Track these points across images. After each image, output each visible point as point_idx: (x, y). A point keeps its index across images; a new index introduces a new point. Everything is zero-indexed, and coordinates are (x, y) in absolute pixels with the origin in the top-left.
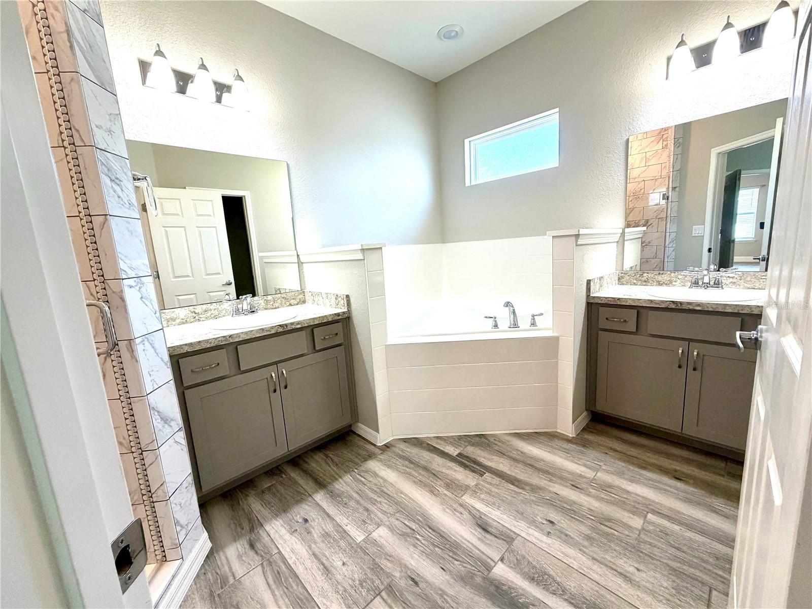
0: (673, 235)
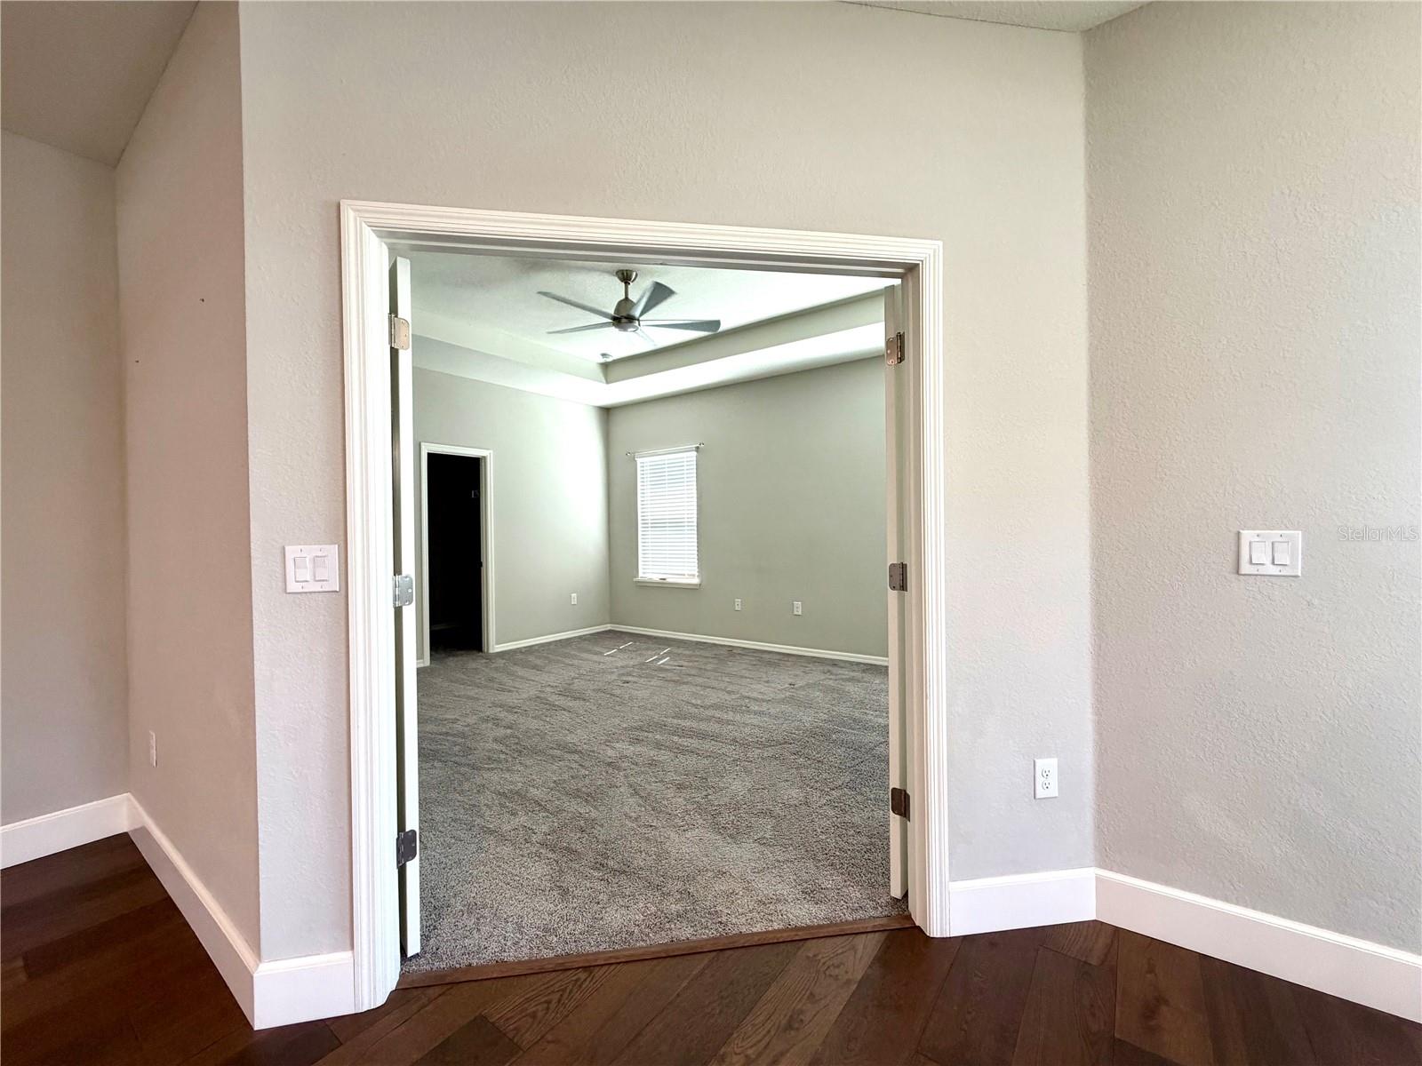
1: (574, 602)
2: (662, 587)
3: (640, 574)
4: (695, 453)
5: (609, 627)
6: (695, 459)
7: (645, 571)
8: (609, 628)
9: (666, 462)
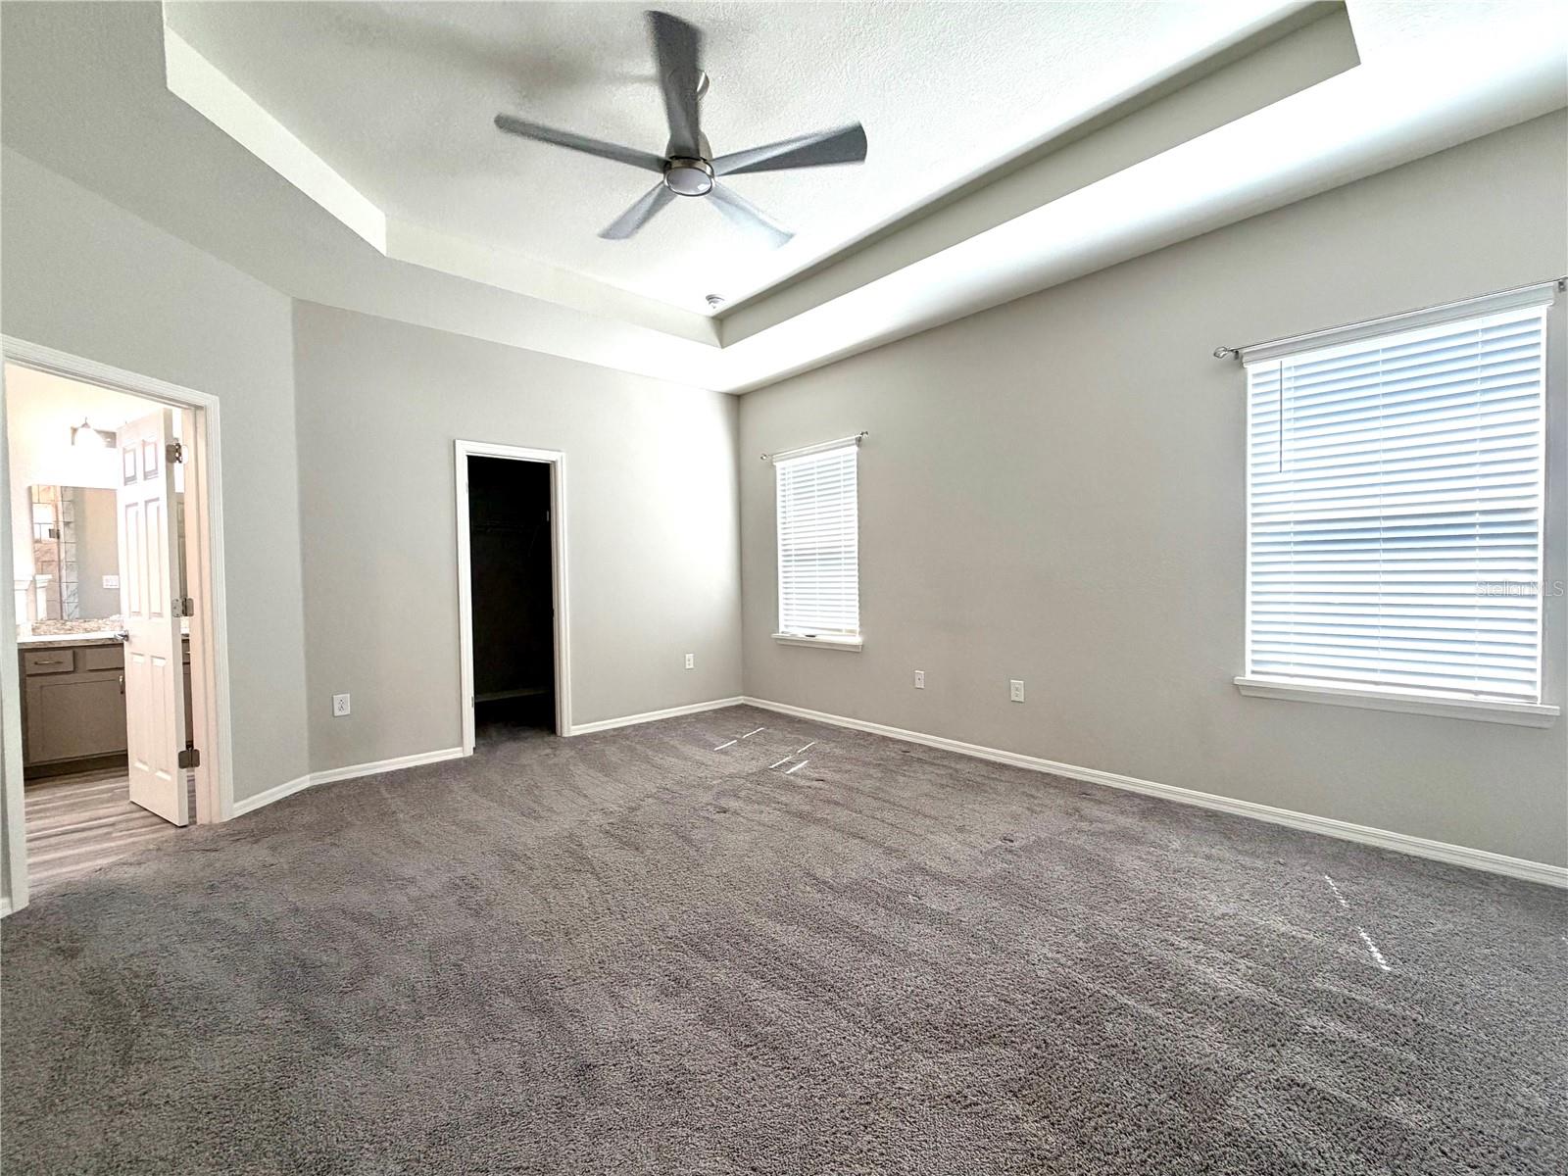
0: (73, 587)
1: (690, 665)
2: (808, 648)
3: (782, 628)
4: (855, 449)
5: (741, 700)
6: (855, 457)
7: (788, 623)
8: (740, 702)
9: (815, 465)
